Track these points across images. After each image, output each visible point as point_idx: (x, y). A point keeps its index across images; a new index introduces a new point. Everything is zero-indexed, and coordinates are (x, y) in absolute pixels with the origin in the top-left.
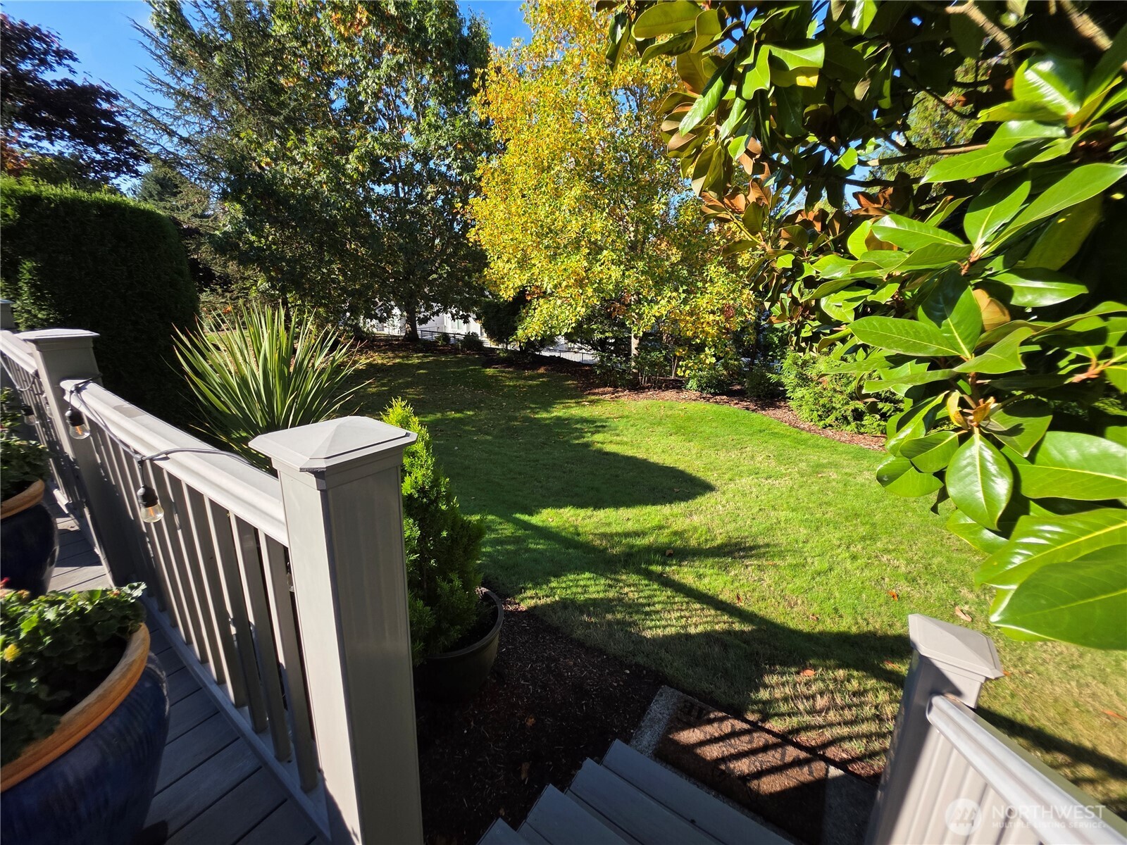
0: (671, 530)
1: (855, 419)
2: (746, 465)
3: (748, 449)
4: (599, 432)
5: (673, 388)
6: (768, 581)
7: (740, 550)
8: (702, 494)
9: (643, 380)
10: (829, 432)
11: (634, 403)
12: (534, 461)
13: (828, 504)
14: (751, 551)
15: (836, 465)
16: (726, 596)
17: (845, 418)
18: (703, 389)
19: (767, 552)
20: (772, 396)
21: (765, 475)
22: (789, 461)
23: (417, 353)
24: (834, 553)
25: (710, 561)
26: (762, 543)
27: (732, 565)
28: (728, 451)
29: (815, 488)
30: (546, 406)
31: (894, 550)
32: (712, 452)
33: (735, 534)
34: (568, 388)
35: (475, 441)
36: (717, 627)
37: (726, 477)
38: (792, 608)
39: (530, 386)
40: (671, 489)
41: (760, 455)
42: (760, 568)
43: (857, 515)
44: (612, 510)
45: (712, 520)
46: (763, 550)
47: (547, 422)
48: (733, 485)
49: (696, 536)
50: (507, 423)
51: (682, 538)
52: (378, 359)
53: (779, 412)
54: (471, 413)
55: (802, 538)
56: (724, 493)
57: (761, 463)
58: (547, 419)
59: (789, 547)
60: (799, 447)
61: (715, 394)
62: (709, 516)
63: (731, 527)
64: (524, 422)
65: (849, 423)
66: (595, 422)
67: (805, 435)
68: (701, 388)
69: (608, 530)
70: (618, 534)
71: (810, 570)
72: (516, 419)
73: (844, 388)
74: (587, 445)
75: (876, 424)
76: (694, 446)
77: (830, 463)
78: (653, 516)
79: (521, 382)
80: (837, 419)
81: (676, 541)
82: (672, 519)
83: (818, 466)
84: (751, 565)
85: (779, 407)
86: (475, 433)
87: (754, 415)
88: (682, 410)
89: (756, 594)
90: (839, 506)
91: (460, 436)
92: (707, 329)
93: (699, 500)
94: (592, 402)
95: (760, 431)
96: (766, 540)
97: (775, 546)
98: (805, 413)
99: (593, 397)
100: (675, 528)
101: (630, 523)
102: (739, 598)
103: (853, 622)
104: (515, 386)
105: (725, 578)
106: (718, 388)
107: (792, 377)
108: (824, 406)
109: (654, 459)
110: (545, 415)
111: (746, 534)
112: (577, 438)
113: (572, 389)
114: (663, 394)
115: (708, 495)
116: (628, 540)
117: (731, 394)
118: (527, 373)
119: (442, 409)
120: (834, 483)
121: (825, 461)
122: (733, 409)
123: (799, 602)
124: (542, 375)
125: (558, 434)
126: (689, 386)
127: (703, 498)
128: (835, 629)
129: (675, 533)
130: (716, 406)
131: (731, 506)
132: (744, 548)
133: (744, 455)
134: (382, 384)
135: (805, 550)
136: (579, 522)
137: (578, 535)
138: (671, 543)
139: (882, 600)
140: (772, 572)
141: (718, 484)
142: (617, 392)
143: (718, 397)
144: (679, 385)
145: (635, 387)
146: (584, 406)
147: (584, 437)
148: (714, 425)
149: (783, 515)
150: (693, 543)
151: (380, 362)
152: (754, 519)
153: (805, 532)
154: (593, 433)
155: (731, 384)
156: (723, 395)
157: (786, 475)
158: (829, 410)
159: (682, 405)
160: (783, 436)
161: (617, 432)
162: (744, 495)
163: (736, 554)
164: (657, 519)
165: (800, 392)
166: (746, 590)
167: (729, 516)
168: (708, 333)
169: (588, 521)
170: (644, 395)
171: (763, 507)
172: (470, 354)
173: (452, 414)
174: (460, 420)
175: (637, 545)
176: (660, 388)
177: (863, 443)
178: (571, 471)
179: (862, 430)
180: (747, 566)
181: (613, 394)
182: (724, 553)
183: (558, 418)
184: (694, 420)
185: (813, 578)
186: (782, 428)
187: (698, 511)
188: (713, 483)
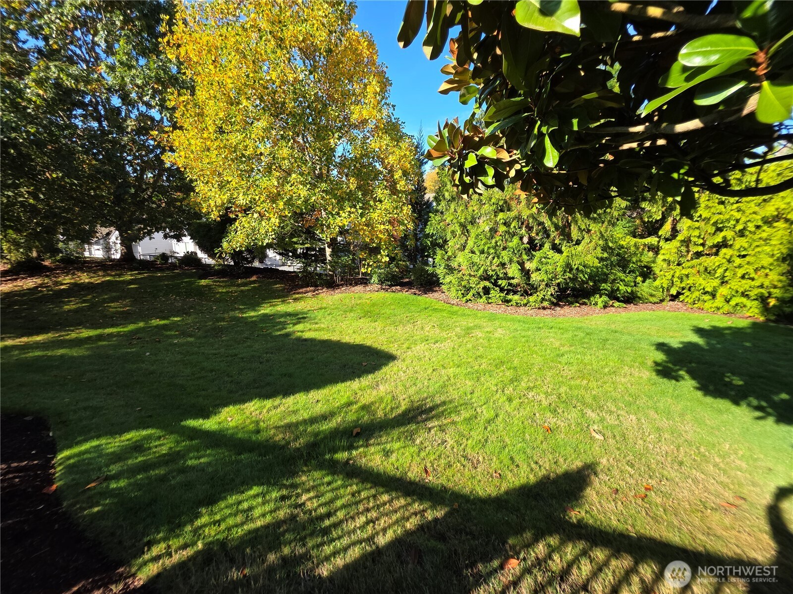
0: (359, 404)
1: (485, 294)
2: (418, 335)
3: (418, 322)
4: (300, 323)
5: (361, 284)
6: (451, 442)
7: (422, 412)
8: (386, 364)
9: (337, 280)
10: (469, 304)
11: (330, 297)
12: (232, 356)
13: (481, 357)
14: (431, 412)
15: (479, 327)
16: (414, 473)
17: (478, 293)
18: (382, 283)
19: (445, 410)
20: (430, 284)
21: (433, 341)
22: (449, 328)
23: (132, 271)
24: (495, 398)
25: (395, 433)
26: (439, 402)
27: (417, 430)
28: (404, 326)
29: (469, 346)
30: (255, 305)
31: (534, 387)
32: (392, 328)
33: (416, 398)
34: (277, 290)
35: (175, 344)
36: (408, 525)
37: (405, 346)
38: (476, 468)
39: (242, 291)
40: (360, 364)
41: (428, 326)
42: (442, 429)
43: (502, 363)
44: (302, 394)
45: (396, 387)
46: (441, 409)
47: (254, 319)
48: (410, 352)
49: (383, 406)
50: (213, 323)
51: (368, 412)
52: (85, 278)
53: (436, 295)
54: (179, 319)
55: (469, 389)
56: (404, 360)
57: (429, 332)
58: (253, 317)
59: (461, 402)
60: (453, 316)
61: (391, 286)
62: (392, 384)
63: (412, 391)
64: (231, 321)
65: (481, 297)
66: (298, 315)
67: (455, 308)
68: (381, 282)
69: (293, 419)
70: (305, 422)
71: (481, 420)
72: (223, 319)
73: (476, 273)
74: (287, 335)
75: (498, 295)
76: (379, 325)
77: (475, 326)
78: (343, 393)
79: (234, 289)
80: (474, 295)
81: (363, 416)
82: (360, 393)
83: (468, 329)
84: (433, 427)
85: (436, 291)
86: (176, 337)
87: (419, 298)
88: (368, 299)
89: (443, 461)
90: (489, 357)
91: (159, 342)
92: (381, 236)
93: (385, 369)
94: (296, 300)
95: (426, 309)
96: (443, 398)
97: (451, 402)
98: (453, 293)
99: (297, 296)
100: (364, 401)
101: (320, 405)
102: (426, 472)
103: (528, 469)
104: (227, 292)
105: (412, 450)
106: (393, 281)
107: (442, 268)
108: (465, 287)
109: (347, 339)
110: (252, 314)
111: (425, 395)
112: (280, 330)
113: (279, 291)
114: (353, 289)
115: (391, 364)
116: (314, 426)
117: (402, 285)
118: (240, 281)
119: (146, 318)
120: (481, 340)
121: (472, 325)
122: (405, 295)
123: (481, 459)
124: (254, 282)
125: (262, 328)
126: (372, 281)
127: (387, 368)
128: (517, 483)
129: (364, 408)
130: (393, 294)
131: (410, 371)
132: (425, 410)
133: (416, 327)
134: (84, 300)
135: (473, 400)
136: (264, 415)
137: (258, 432)
138: (358, 419)
139: (541, 437)
140: (451, 430)
141: (398, 353)
142: (317, 290)
143: (394, 288)
144: (365, 281)
145: (331, 285)
146: (289, 303)
147: (286, 329)
148: (393, 307)
149: (451, 371)
150: (380, 414)
151: (87, 281)
152: (430, 379)
153: (470, 384)
154: (295, 324)
155: (402, 278)
156: (397, 285)
157: (447, 338)
158: (468, 290)
159: (368, 295)
160: (441, 310)
161: (316, 321)
162: (420, 359)
163: (419, 418)
164: (346, 396)
165: (448, 279)
166: (432, 459)
167: (409, 380)
168: (381, 239)
169: (273, 412)
170: (339, 290)
171: (435, 367)
172: (187, 270)
173: (155, 322)
174: (164, 327)
175: (323, 431)
176: (351, 284)
177: (493, 309)
178: (268, 361)
179: (490, 301)
180: (430, 429)
181: (314, 292)
182: (408, 419)
183: (265, 315)
184: (377, 305)
185: (486, 428)
186: (440, 305)
187: (385, 380)
188: (394, 353)
